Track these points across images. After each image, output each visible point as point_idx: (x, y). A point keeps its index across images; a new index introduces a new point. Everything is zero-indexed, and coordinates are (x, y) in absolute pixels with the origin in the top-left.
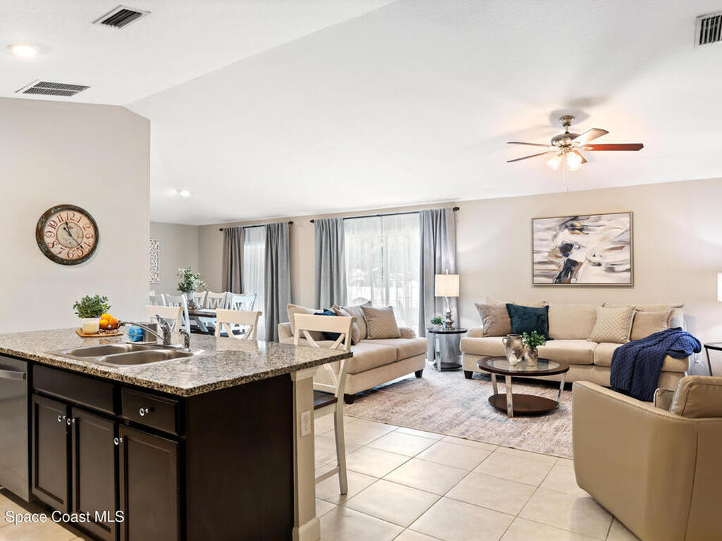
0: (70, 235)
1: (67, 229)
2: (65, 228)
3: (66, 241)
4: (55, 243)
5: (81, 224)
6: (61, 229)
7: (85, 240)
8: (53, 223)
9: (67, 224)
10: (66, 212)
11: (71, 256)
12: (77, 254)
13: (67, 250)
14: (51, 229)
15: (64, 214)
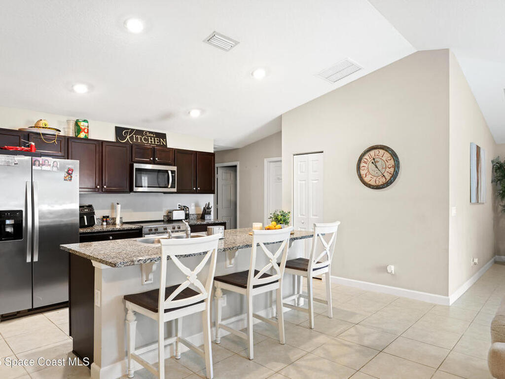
0: (377, 167)
1: (374, 162)
2: (373, 163)
3: (375, 172)
4: (367, 174)
5: (384, 158)
6: (371, 164)
7: (388, 170)
8: (365, 160)
9: (374, 159)
10: (374, 151)
11: (377, 182)
12: (382, 181)
13: (375, 178)
14: (364, 165)
15: (372, 153)
